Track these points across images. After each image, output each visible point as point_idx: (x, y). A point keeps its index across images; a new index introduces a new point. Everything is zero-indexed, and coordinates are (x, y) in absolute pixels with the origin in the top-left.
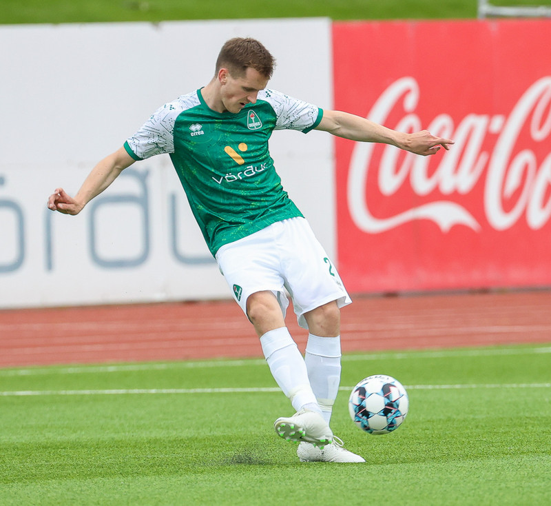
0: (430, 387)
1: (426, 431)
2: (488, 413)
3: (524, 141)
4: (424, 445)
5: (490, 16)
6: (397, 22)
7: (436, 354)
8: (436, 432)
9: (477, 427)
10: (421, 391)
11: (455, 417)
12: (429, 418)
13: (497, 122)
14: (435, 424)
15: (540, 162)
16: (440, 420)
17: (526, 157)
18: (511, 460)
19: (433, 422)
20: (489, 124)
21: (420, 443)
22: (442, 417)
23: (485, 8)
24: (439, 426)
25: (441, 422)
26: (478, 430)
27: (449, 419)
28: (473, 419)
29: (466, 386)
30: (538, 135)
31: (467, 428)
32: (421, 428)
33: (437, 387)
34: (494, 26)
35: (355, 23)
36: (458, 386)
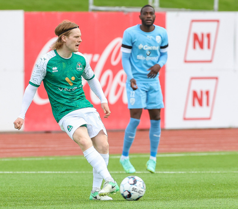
0: (65, 172)
1: (63, 191)
2: (90, 184)
3: (108, 65)
4: (62, 198)
5: (94, 10)
6: (53, 12)
7: (68, 158)
8: (67, 192)
9: (85, 190)
10: (61, 174)
11: (75, 185)
12: (64, 186)
13: (96, 57)
14: (67, 188)
15: (114, 75)
16: (69, 186)
17: (109, 72)
18: (100, 205)
19: (66, 187)
20: (92, 58)
21: (60, 197)
22: (70, 185)
23: (92, 7)
24: (69, 189)
25: (69, 188)
26: (86, 191)
27: (73, 186)
28: (83, 187)
29: (80, 172)
30: (114, 63)
31: (81, 190)
32: (61, 190)
33: (68, 172)
34: (95, 15)
35: (35, 13)
36: (77, 172)
